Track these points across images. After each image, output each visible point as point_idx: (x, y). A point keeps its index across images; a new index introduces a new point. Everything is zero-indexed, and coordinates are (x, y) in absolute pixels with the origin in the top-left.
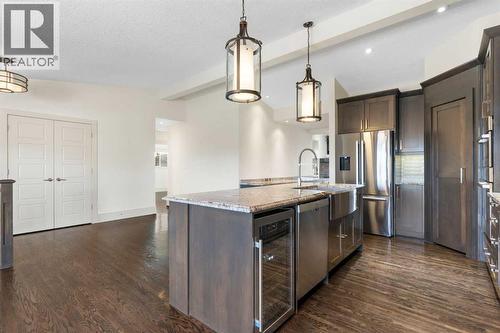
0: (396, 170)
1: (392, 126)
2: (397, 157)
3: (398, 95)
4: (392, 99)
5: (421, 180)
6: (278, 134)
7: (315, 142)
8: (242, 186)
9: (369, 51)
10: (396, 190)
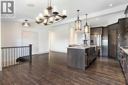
0: (102, 43)
1: (102, 34)
2: (102, 40)
3: (103, 27)
4: (101, 28)
5: (107, 45)
6: (76, 34)
7: (83, 36)
8: (69, 46)
9: (97, 19)
10: (103, 47)
